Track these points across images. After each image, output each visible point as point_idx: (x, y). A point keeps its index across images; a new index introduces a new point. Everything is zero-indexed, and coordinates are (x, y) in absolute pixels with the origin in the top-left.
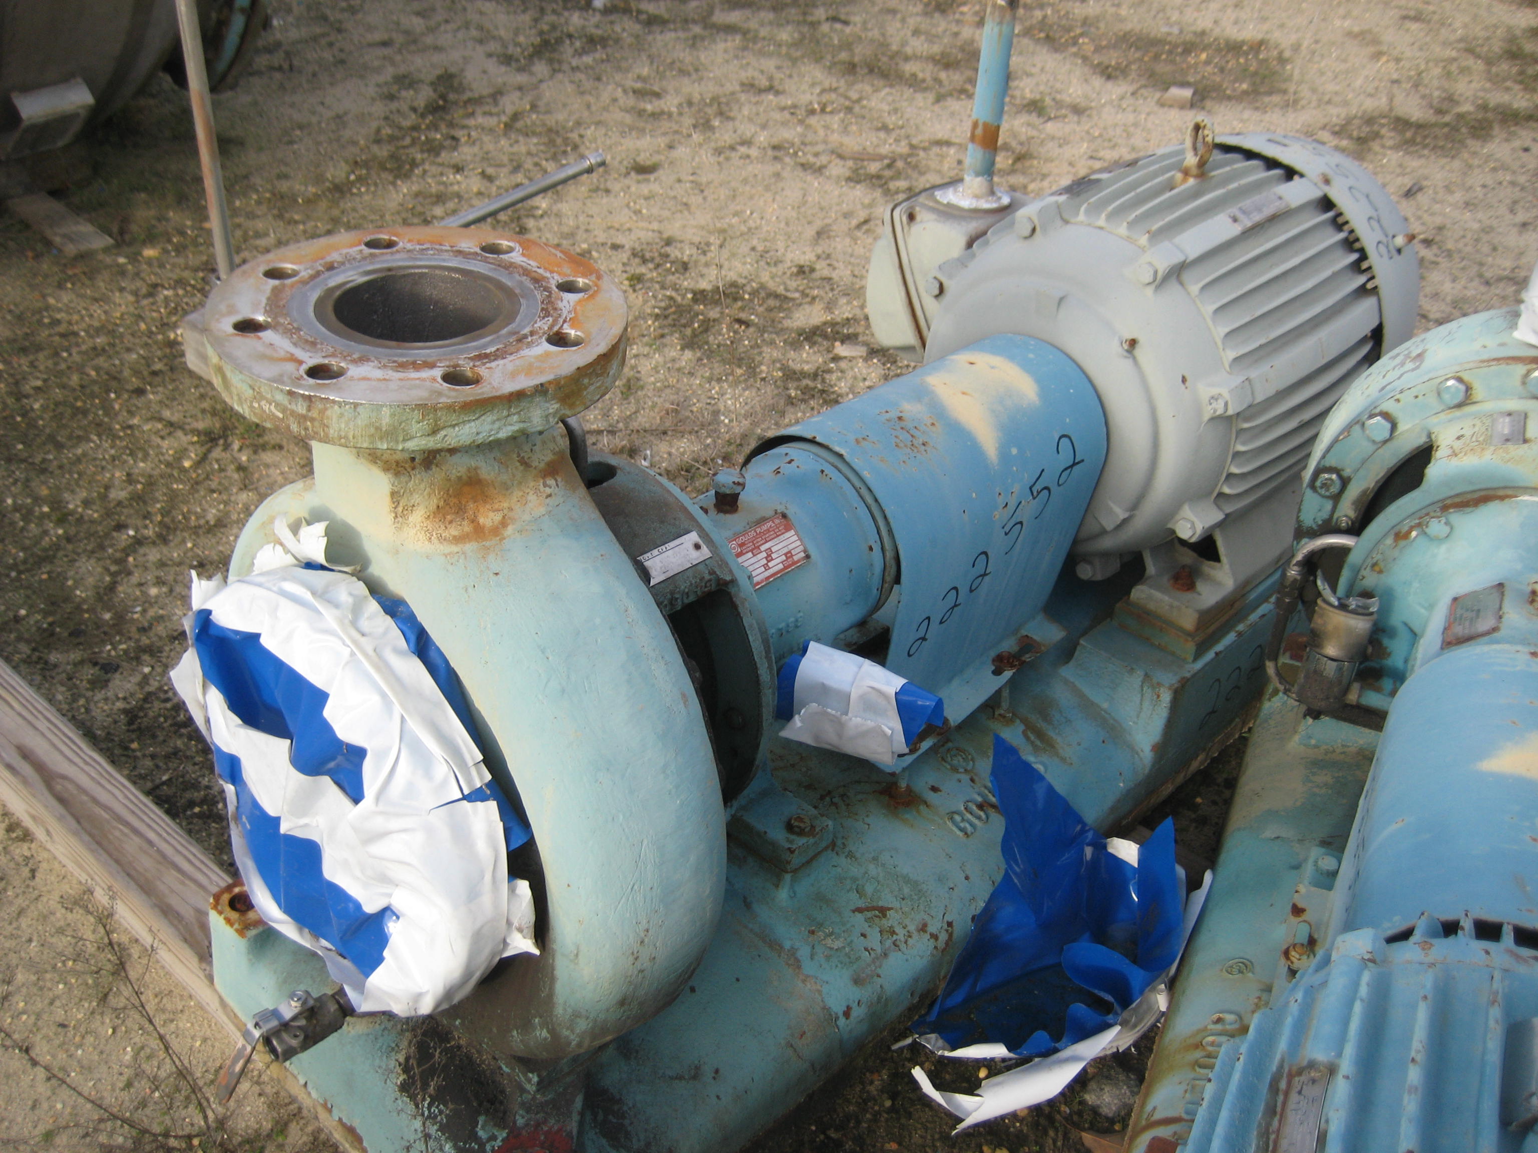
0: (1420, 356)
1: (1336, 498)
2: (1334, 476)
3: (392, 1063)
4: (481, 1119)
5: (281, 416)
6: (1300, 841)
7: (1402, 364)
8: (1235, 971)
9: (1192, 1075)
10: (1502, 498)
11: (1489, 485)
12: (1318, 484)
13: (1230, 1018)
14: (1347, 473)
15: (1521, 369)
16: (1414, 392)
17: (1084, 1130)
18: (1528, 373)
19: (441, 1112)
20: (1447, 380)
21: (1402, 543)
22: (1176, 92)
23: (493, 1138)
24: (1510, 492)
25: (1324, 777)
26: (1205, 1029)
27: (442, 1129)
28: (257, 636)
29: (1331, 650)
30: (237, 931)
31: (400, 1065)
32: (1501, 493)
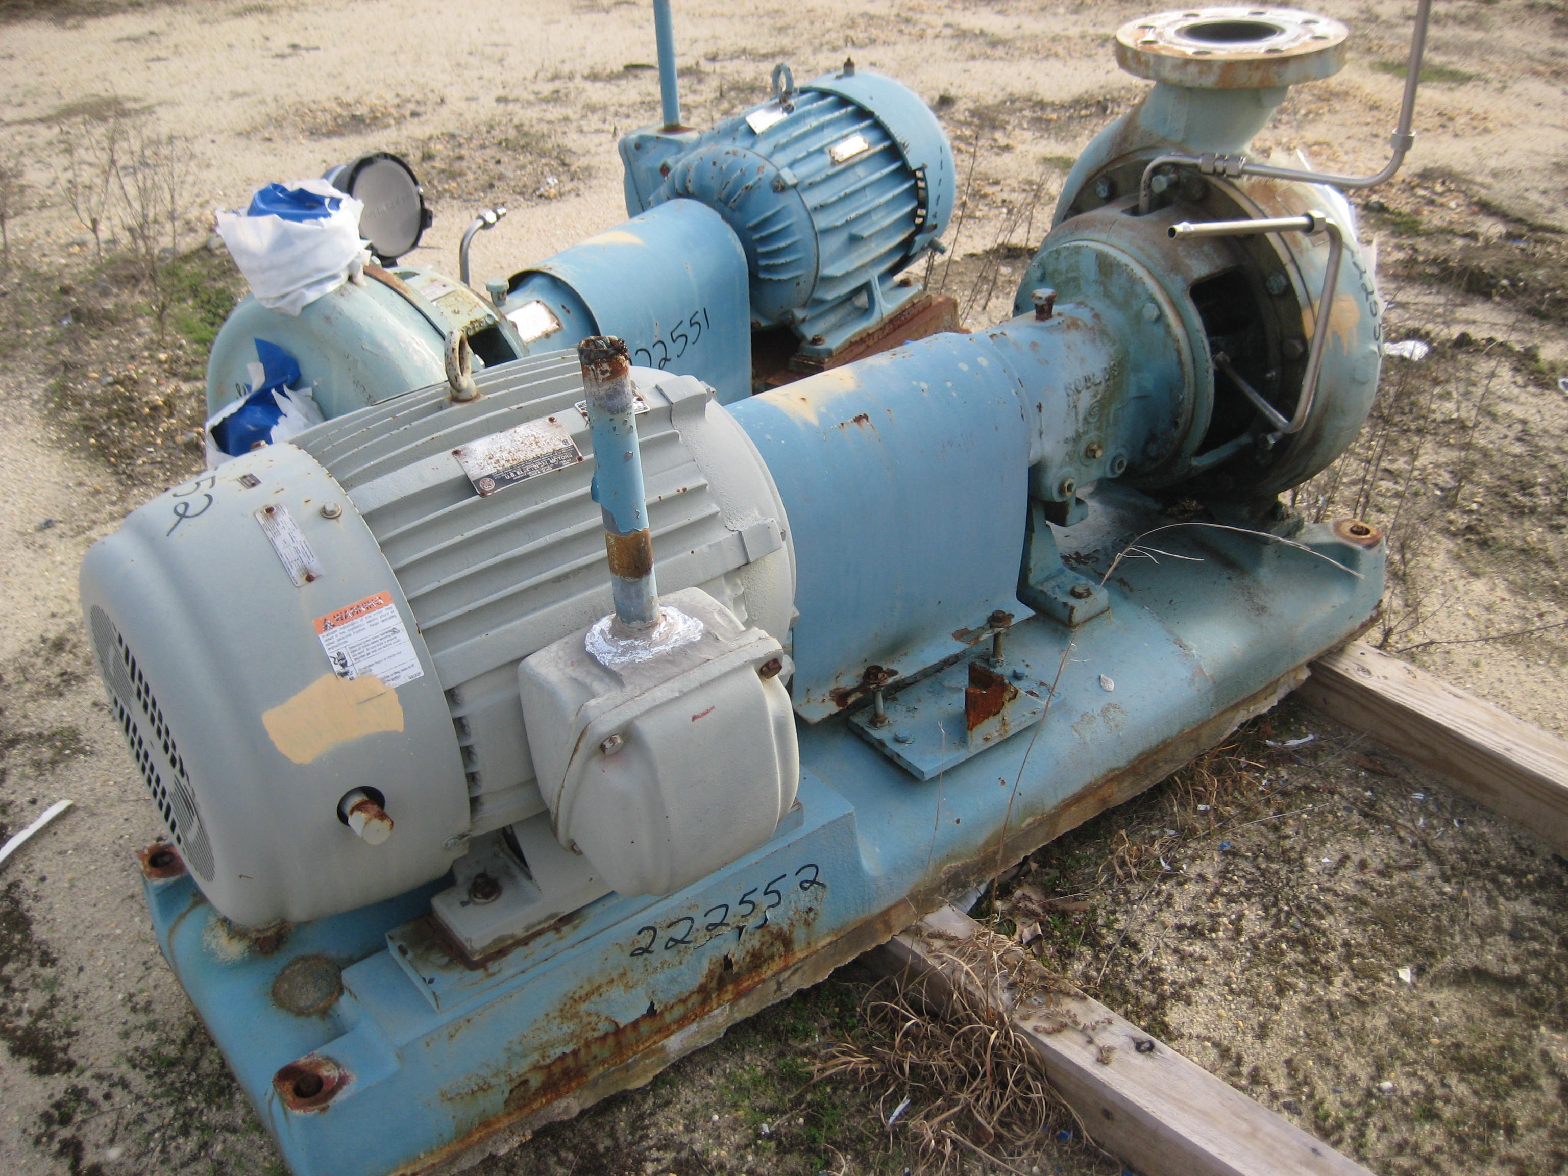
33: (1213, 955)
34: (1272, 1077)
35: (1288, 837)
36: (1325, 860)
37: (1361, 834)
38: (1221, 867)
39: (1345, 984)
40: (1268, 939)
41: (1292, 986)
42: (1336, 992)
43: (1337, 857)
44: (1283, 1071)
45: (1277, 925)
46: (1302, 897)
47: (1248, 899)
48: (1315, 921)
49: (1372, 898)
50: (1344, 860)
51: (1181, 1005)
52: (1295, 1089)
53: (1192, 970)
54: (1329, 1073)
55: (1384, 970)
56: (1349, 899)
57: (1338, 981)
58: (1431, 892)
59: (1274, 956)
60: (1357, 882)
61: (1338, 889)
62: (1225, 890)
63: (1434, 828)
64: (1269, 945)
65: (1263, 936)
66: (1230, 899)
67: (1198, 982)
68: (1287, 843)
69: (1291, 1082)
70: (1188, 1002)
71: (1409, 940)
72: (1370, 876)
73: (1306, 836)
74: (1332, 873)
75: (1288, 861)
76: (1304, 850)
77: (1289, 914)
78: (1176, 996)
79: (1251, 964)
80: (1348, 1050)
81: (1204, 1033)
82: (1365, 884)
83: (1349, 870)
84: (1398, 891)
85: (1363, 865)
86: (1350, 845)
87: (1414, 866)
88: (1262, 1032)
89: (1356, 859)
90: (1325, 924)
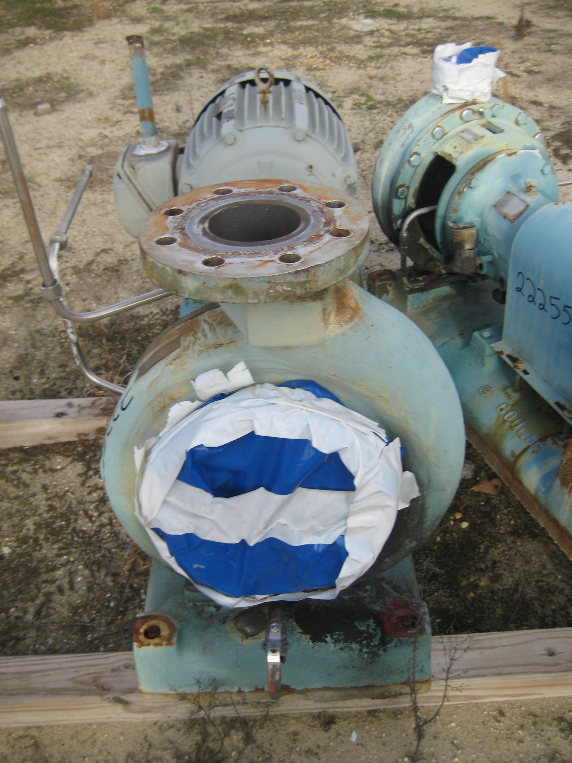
0: (410, 126)
1: (406, 198)
2: (404, 188)
3: (298, 636)
4: (356, 624)
5: (289, 289)
6: (453, 339)
7: (405, 133)
8: (485, 391)
9: (514, 432)
10: (491, 160)
11: (483, 158)
12: (399, 194)
13: (503, 406)
14: (407, 184)
15: (458, 113)
16: (423, 139)
17: (471, 487)
18: (461, 114)
19: (338, 635)
20: (435, 129)
21: (462, 195)
22: (41, 107)
23: (368, 626)
24: (492, 157)
25: (433, 315)
26: (499, 416)
27: (345, 641)
28: (252, 433)
29: (468, 246)
30: (167, 645)
31: (302, 633)
32: (489, 159)
33: (88, 498)
34: (30, 476)
35: (106, 575)
36: (79, 579)
37: (75, 610)
38: (120, 536)
39: (28, 529)
40: (72, 521)
41: (48, 512)
42: (30, 524)
43: (77, 586)
44: (28, 481)
45: (74, 530)
46: (74, 550)
47: (96, 532)
48: (61, 545)
49: (45, 577)
50: (72, 588)
51: (81, 472)
52: (19, 479)
53: (89, 487)
54: (12, 496)
55: (17, 547)
56: (54, 569)
57: (32, 528)
58: (21, 605)
59: (64, 516)
60: (57, 579)
61: (63, 569)
62: (108, 527)
63: (42, 644)
64: (70, 519)
65: (76, 521)
66: (102, 525)
67: (83, 484)
68: (103, 572)
69: (22, 481)
70: (80, 475)
71: (15, 571)
72: (52, 588)
73: (98, 585)
74: (71, 574)
75: (94, 563)
76: (93, 575)
77: (73, 537)
78: (86, 473)
79: (70, 507)
80: (11, 508)
81: (65, 471)
82: (53, 581)
83: (65, 582)
84: (36, 591)
85: (61, 590)
86: (76, 599)
87: (38, 614)
88: (45, 488)
89: (67, 593)
90: (56, 546)
